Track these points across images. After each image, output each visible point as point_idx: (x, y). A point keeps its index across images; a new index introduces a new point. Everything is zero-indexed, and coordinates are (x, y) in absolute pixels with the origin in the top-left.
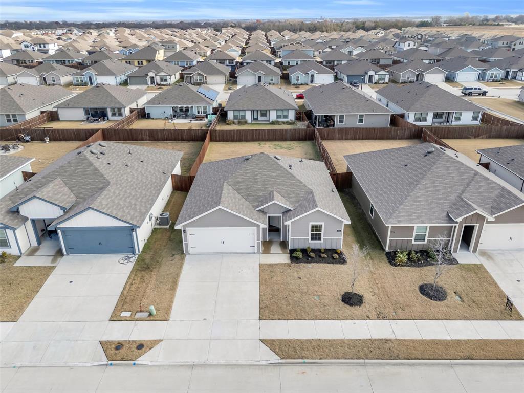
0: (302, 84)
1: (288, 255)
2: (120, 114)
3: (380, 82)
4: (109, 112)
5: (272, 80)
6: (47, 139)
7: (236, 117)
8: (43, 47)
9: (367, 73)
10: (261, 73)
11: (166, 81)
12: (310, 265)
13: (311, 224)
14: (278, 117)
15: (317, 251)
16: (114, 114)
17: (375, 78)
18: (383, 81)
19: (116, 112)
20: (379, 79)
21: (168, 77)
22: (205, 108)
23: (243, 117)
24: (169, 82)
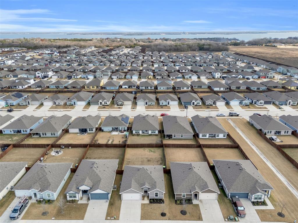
0: (164, 106)
1: (149, 201)
2: (92, 130)
3: (198, 105)
4: (88, 130)
5: (151, 103)
6: (70, 148)
7: (136, 133)
8: (46, 74)
9: (192, 102)
10: (147, 101)
11: (107, 103)
12: (154, 204)
13: (155, 192)
14: (152, 132)
15: (157, 200)
16: (90, 130)
17: (196, 103)
18: (199, 105)
19: (91, 130)
20: (197, 104)
21: (108, 102)
22: (124, 128)
23: (139, 132)
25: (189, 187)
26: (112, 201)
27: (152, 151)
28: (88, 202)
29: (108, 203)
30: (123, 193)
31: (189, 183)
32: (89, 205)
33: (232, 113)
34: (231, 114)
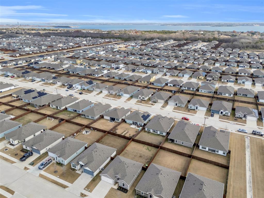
0: (192, 109)
1: (118, 187)
3: (226, 115)
4: (116, 119)
5: (181, 105)
6: (96, 131)
7: (148, 130)
8: (118, 66)
9: (220, 111)
10: (177, 102)
11: (144, 99)
12: (120, 191)
13: (123, 183)
14: (160, 133)
15: (123, 188)
17: (224, 113)
19: (118, 120)
23: (150, 130)
24: (145, 99)
25: (148, 188)
26: (95, 178)
27: (148, 149)
28: (81, 173)
29: (92, 179)
30: (102, 175)
31: (150, 185)
32: (81, 176)
33: (256, 132)
34: (254, 133)
